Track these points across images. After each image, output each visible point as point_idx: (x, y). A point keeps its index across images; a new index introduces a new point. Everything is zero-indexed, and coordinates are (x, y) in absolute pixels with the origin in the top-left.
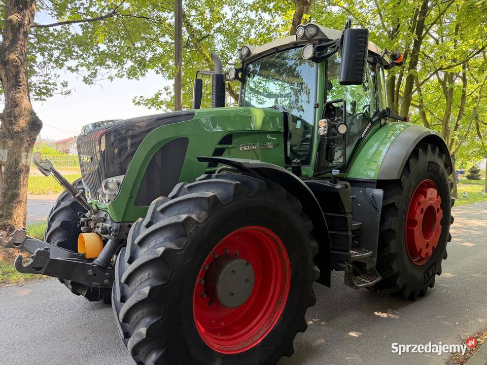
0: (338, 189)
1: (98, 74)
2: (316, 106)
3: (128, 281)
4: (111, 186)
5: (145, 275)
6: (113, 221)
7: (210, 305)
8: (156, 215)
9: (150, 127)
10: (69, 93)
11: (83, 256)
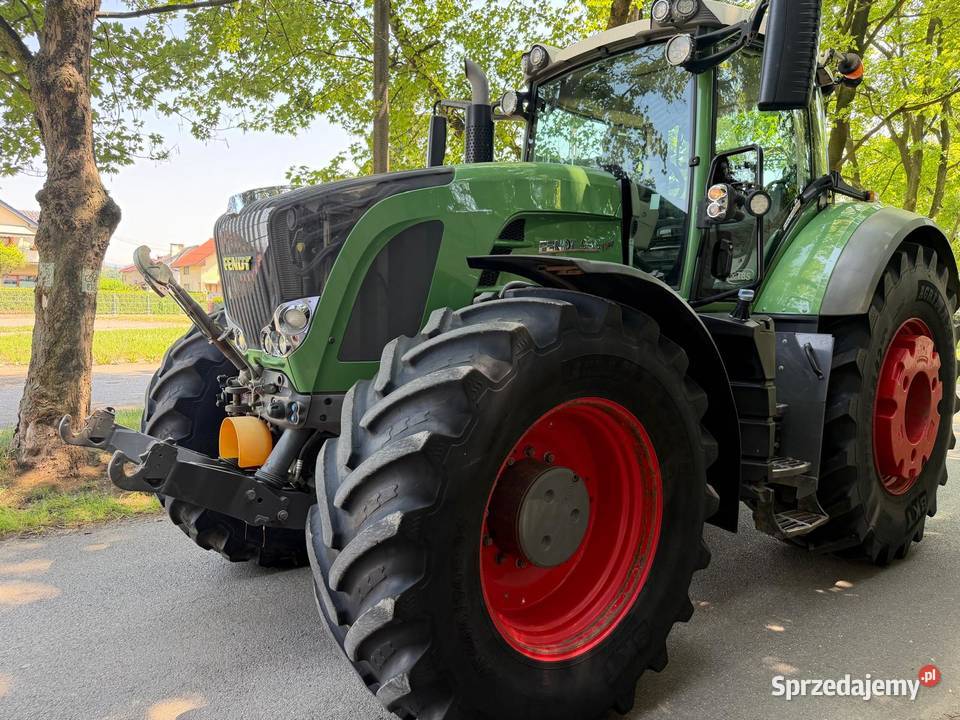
0: (752, 329)
1: (220, 117)
2: (694, 163)
3: (349, 504)
4: (292, 318)
5: (387, 489)
6: (295, 391)
7: (499, 562)
8: (399, 371)
9: (368, 199)
10: (165, 156)
11: (233, 464)
